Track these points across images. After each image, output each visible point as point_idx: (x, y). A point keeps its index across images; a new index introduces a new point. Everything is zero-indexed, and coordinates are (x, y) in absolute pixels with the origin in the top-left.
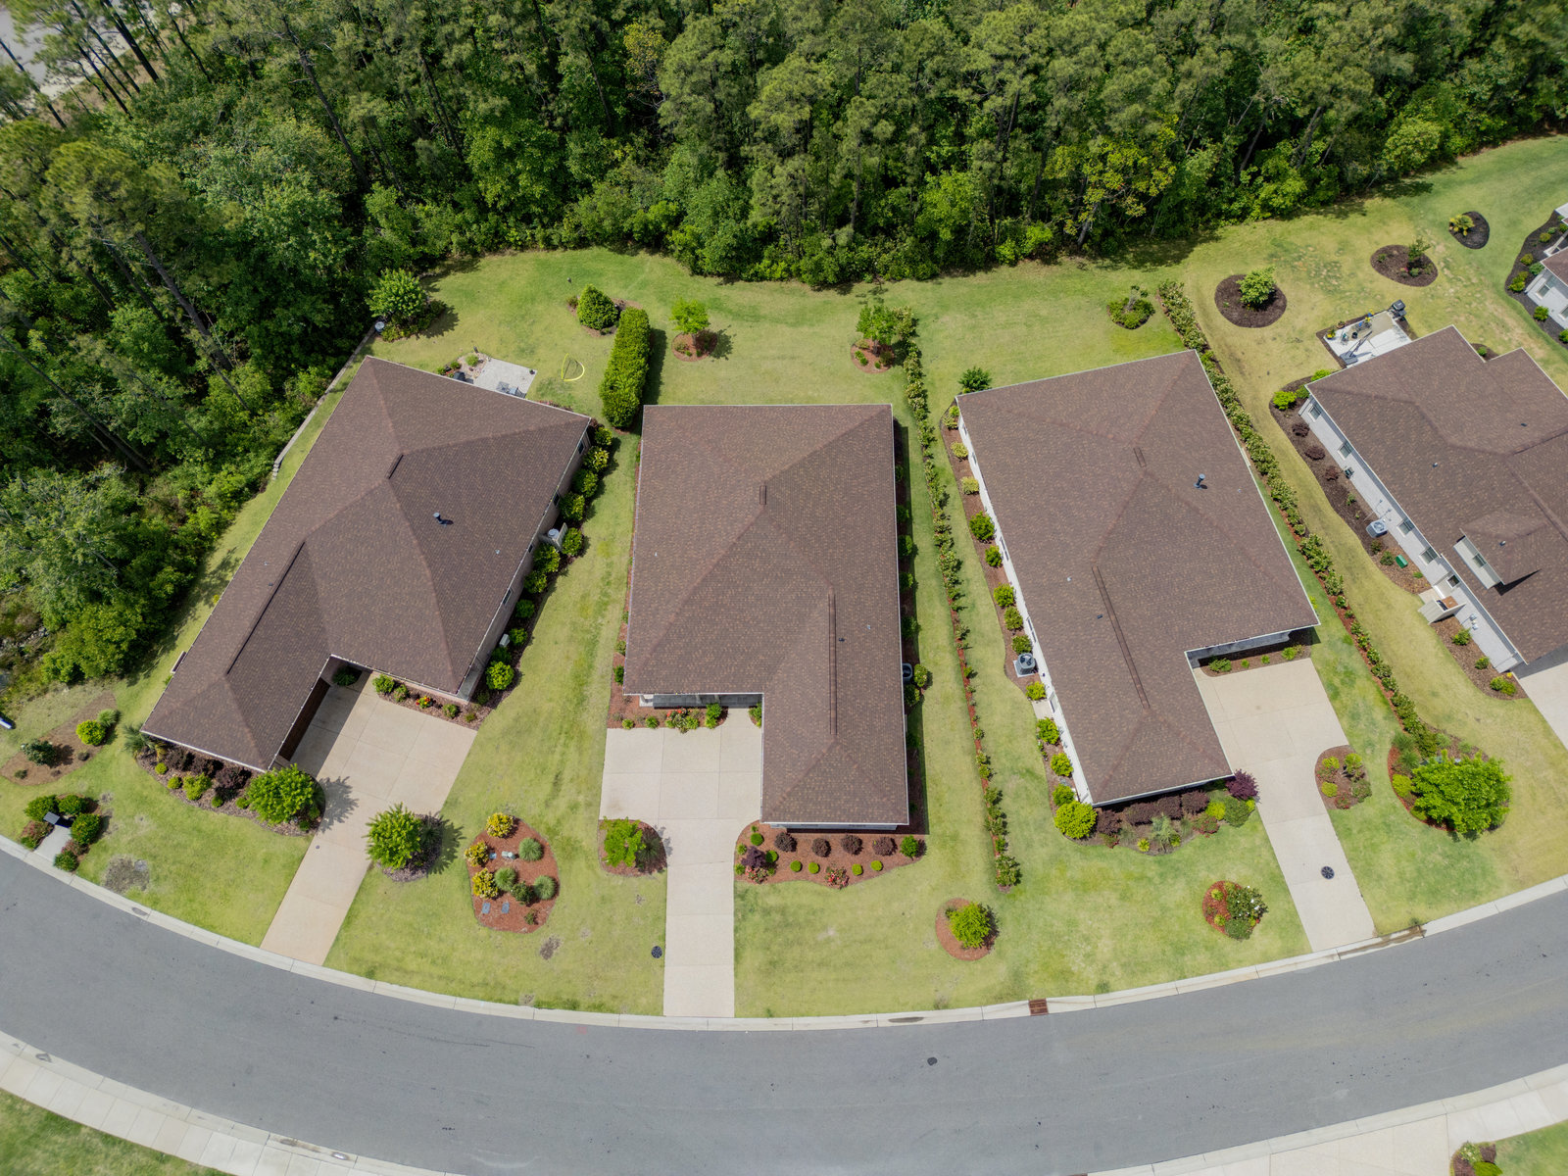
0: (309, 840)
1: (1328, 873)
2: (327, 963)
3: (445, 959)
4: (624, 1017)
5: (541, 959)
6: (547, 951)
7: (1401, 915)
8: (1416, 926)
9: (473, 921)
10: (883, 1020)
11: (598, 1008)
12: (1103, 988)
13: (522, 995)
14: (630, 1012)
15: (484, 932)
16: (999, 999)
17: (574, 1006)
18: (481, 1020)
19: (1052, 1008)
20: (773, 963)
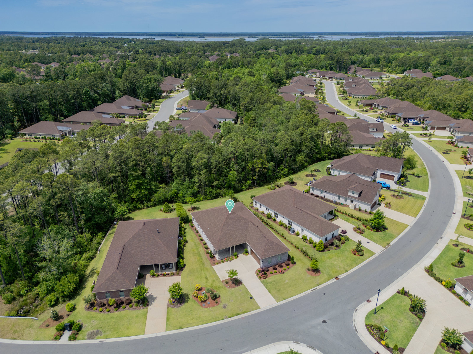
0: (147, 309)
1: (368, 243)
2: (167, 330)
3: (199, 318)
4: (251, 312)
5: (224, 309)
6: (225, 307)
7: (385, 244)
8: (388, 244)
9: (202, 308)
10: (309, 291)
11: (245, 312)
12: (347, 271)
13: (224, 317)
14: (252, 310)
15: (206, 309)
16: (329, 280)
17: (238, 314)
18: (216, 326)
19: (340, 278)
20: (278, 290)
